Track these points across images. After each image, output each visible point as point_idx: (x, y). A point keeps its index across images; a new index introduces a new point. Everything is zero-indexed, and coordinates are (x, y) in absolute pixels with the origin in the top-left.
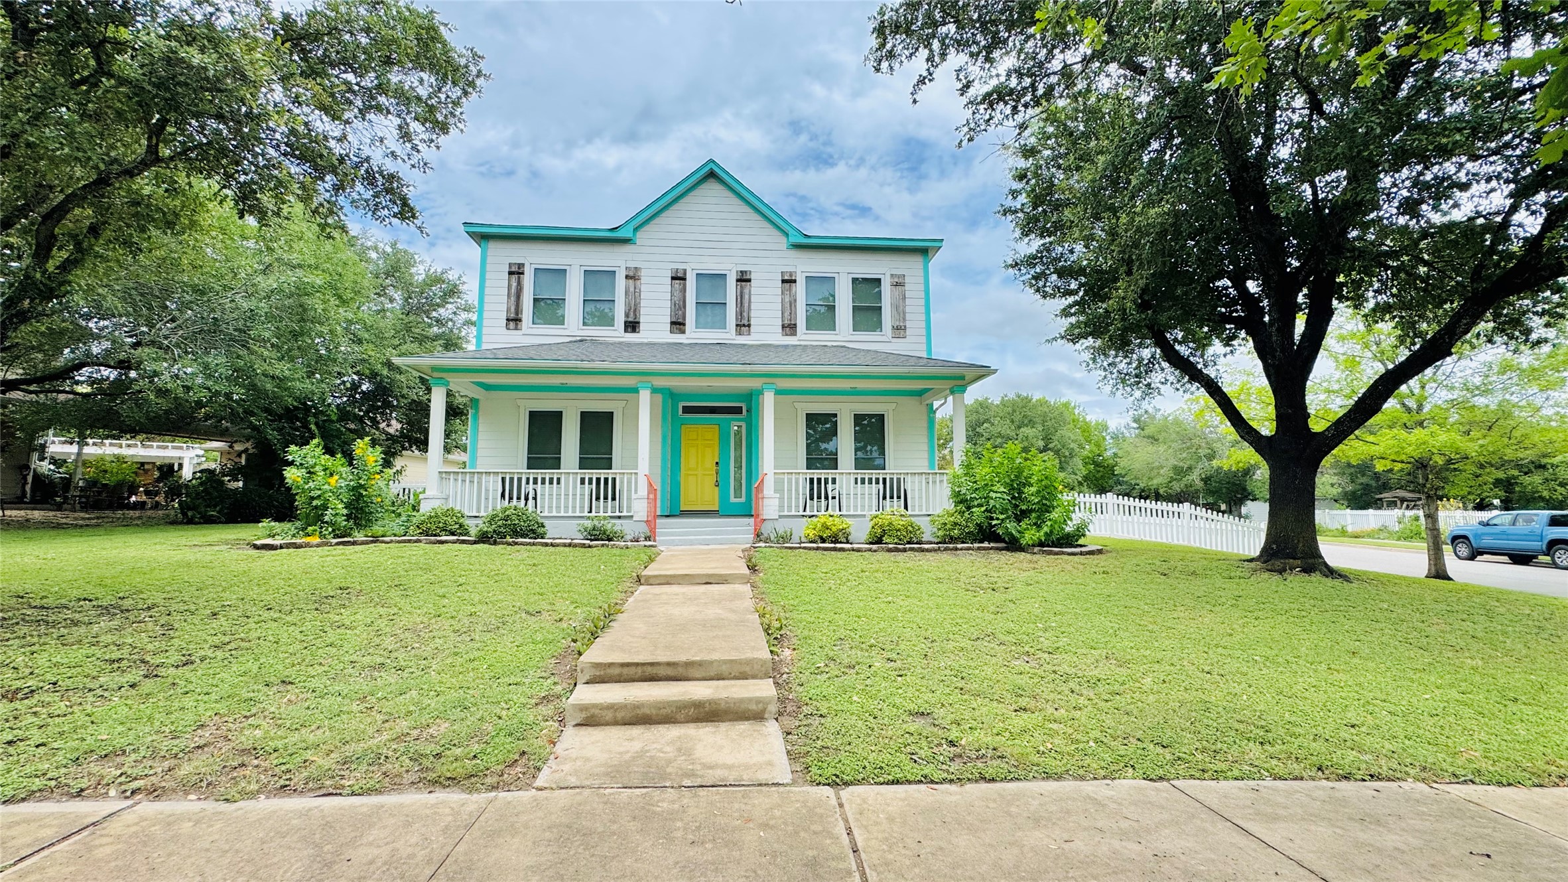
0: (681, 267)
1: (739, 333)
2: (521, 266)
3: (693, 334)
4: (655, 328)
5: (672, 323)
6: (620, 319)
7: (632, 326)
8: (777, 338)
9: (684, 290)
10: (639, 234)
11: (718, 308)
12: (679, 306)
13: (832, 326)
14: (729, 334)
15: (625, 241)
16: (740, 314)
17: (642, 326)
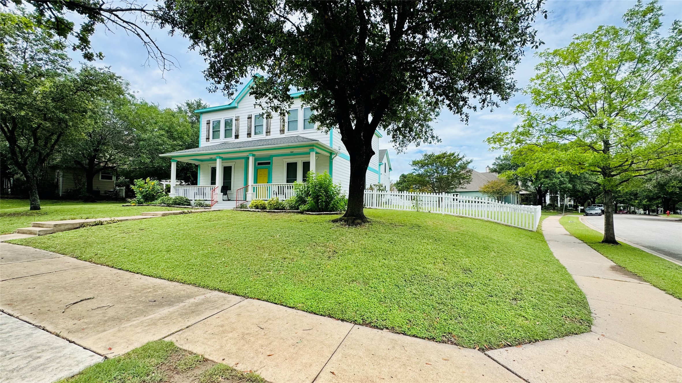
0: (250, 114)
1: (267, 135)
2: (209, 121)
3: (254, 137)
4: (243, 137)
5: (248, 134)
6: (234, 134)
7: (237, 137)
8: (279, 136)
9: (251, 122)
10: (239, 104)
11: (260, 127)
12: (250, 128)
13: (296, 129)
14: (263, 136)
15: (235, 108)
16: (267, 128)
17: (240, 136)
